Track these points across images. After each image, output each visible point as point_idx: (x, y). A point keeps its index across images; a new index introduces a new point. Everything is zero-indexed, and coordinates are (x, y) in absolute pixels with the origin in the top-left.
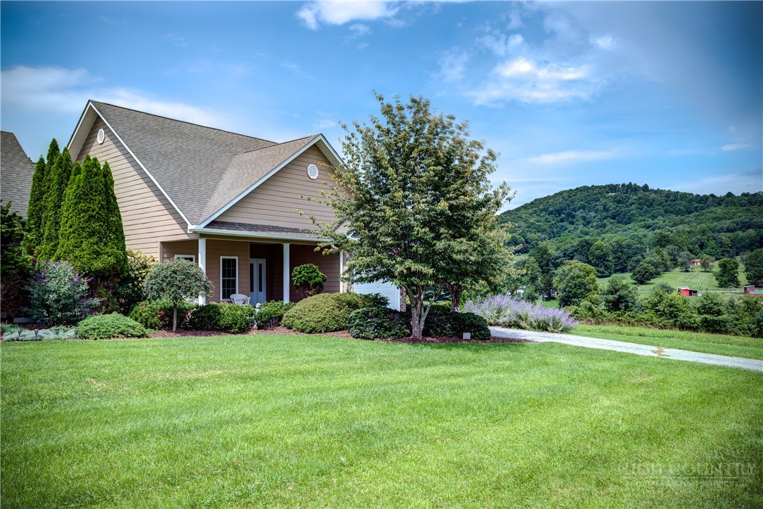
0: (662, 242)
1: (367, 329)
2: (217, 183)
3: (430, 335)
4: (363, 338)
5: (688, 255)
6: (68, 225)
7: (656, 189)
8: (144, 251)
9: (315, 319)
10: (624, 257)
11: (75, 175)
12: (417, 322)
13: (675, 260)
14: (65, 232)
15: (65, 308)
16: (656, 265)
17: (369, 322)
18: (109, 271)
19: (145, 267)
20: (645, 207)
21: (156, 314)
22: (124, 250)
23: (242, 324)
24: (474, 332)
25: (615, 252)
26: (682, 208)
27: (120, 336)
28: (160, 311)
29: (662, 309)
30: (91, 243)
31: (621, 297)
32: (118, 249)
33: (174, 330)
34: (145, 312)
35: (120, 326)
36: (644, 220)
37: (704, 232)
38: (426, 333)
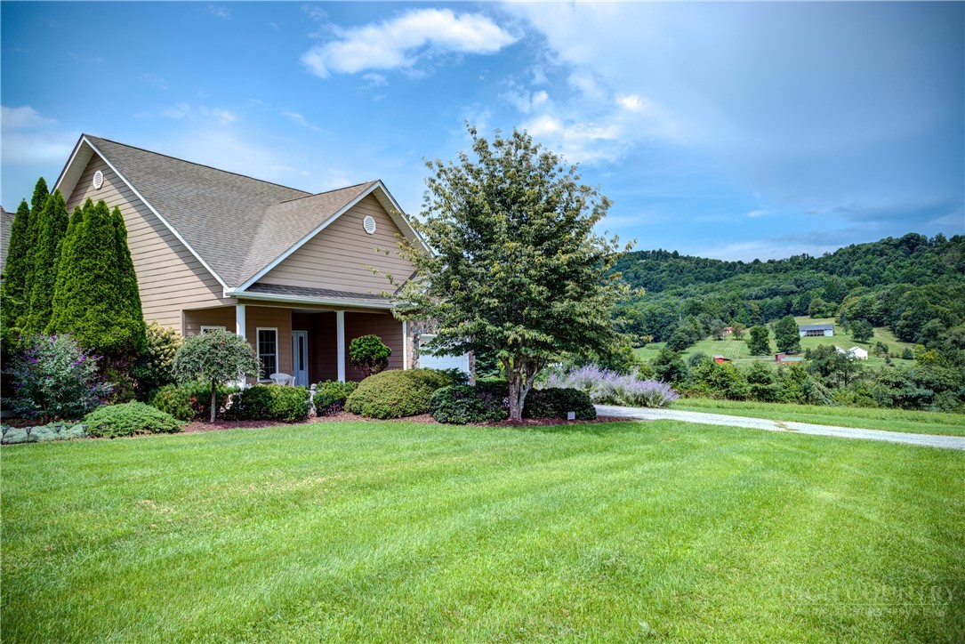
0: (695, 310)
1: (457, 411)
2: (252, 237)
3: (530, 417)
4: (452, 423)
5: (720, 323)
6: (66, 287)
7: (685, 256)
8: (159, 322)
9: (389, 402)
10: (657, 326)
11: (75, 223)
12: (516, 401)
13: (707, 328)
14: (62, 297)
15: (67, 396)
16: (690, 334)
17: (459, 403)
18: (123, 347)
19: (167, 341)
20: (676, 274)
21: (187, 401)
22: (141, 320)
23: (299, 410)
24: (579, 411)
25: (648, 321)
26: (711, 275)
27: (146, 431)
28: (192, 397)
29: (713, 379)
30: (98, 312)
31: (673, 367)
32: (134, 318)
33: (212, 420)
34: (171, 399)
35: (145, 418)
36: (675, 288)
37: (734, 300)
38: (525, 415)
